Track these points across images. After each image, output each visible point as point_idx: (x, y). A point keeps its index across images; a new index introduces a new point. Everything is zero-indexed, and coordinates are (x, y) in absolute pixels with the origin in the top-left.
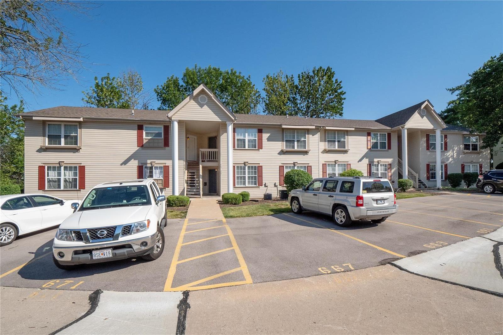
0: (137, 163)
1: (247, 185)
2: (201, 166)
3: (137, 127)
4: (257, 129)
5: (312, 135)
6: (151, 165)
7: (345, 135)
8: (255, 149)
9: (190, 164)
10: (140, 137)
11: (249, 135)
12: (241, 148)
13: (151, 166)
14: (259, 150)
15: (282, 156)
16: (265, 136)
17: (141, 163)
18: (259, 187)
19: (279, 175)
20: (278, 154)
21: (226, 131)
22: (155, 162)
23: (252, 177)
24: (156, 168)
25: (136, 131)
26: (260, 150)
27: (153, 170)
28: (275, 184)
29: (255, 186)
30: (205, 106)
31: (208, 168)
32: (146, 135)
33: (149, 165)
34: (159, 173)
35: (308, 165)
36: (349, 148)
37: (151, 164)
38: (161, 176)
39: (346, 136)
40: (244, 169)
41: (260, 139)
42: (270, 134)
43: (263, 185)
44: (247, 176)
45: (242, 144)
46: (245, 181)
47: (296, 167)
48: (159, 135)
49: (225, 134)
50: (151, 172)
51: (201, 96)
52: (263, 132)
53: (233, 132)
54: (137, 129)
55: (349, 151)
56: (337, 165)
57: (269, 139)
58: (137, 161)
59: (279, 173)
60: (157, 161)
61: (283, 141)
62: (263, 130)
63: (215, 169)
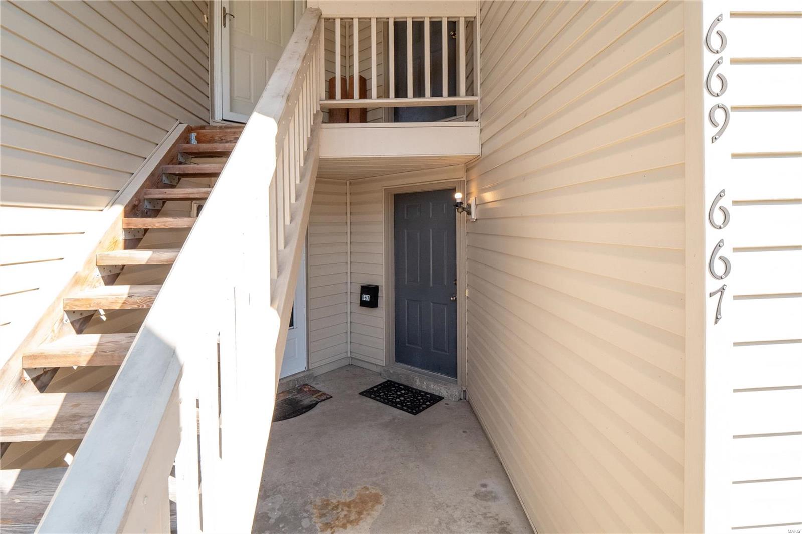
63: (453, 190)
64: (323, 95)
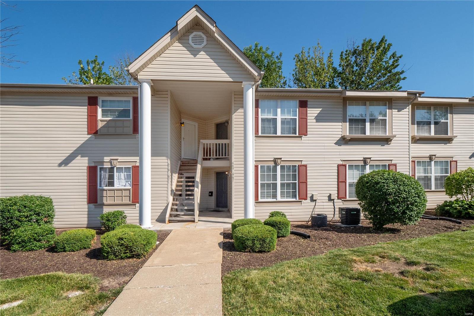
0: (87, 161)
1: (279, 198)
2: (199, 167)
3: (87, 101)
4: (298, 102)
5: (397, 110)
6: (111, 165)
7: (448, 113)
8: (294, 135)
9: (184, 163)
10: (92, 118)
11: (282, 113)
12: (269, 134)
13: (110, 167)
14: (301, 137)
15: (343, 147)
16: (312, 113)
17: (94, 162)
18: (301, 201)
19: (336, 180)
20: (336, 143)
21: (242, 104)
22: (117, 160)
23: (288, 185)
24: (120, 170)
25: (86, 108)
26: (304, 138)
27: (114, 173)
28: (330, 196)
29: (294, 200)
30: (202, 53)
31: (215, 170)
32: (102, 115)
33: (107, 166)
34: (125, 179)
35: (390, 163)
36: (454, 135)
37: (111, 162)
38: (127, 184)
39: (449, 115)
40: (275, 170)
41: (304, 119)
42: (321, 109)
43: (309, 198)
44: (279, 182)
45: (270, 128)
46: (276, 192)
47: (368, 165)
48: (124, 113)
49: (241, 110)
50: (111, 177)
51: (195, 33)
52: (308, 106)
53: (256, 107)
54: (87, 104)
55: (455, 139)
56: (433, 163)
57: (319, 119)
58: (87, 158)
59: (336, 177)
60: (121, 159)
61: (344, 121)
62: (308, 103)
63: (226, 172)
64: (203, 156)
